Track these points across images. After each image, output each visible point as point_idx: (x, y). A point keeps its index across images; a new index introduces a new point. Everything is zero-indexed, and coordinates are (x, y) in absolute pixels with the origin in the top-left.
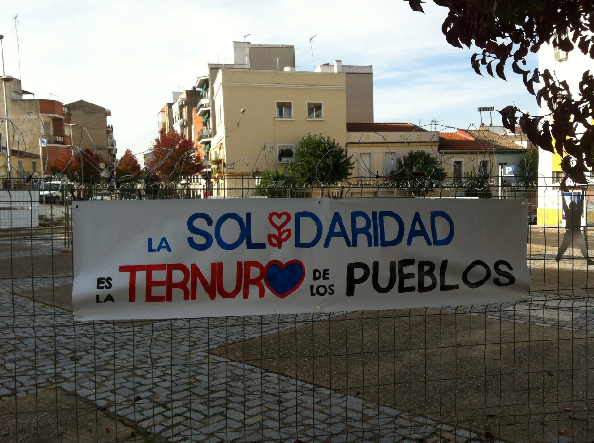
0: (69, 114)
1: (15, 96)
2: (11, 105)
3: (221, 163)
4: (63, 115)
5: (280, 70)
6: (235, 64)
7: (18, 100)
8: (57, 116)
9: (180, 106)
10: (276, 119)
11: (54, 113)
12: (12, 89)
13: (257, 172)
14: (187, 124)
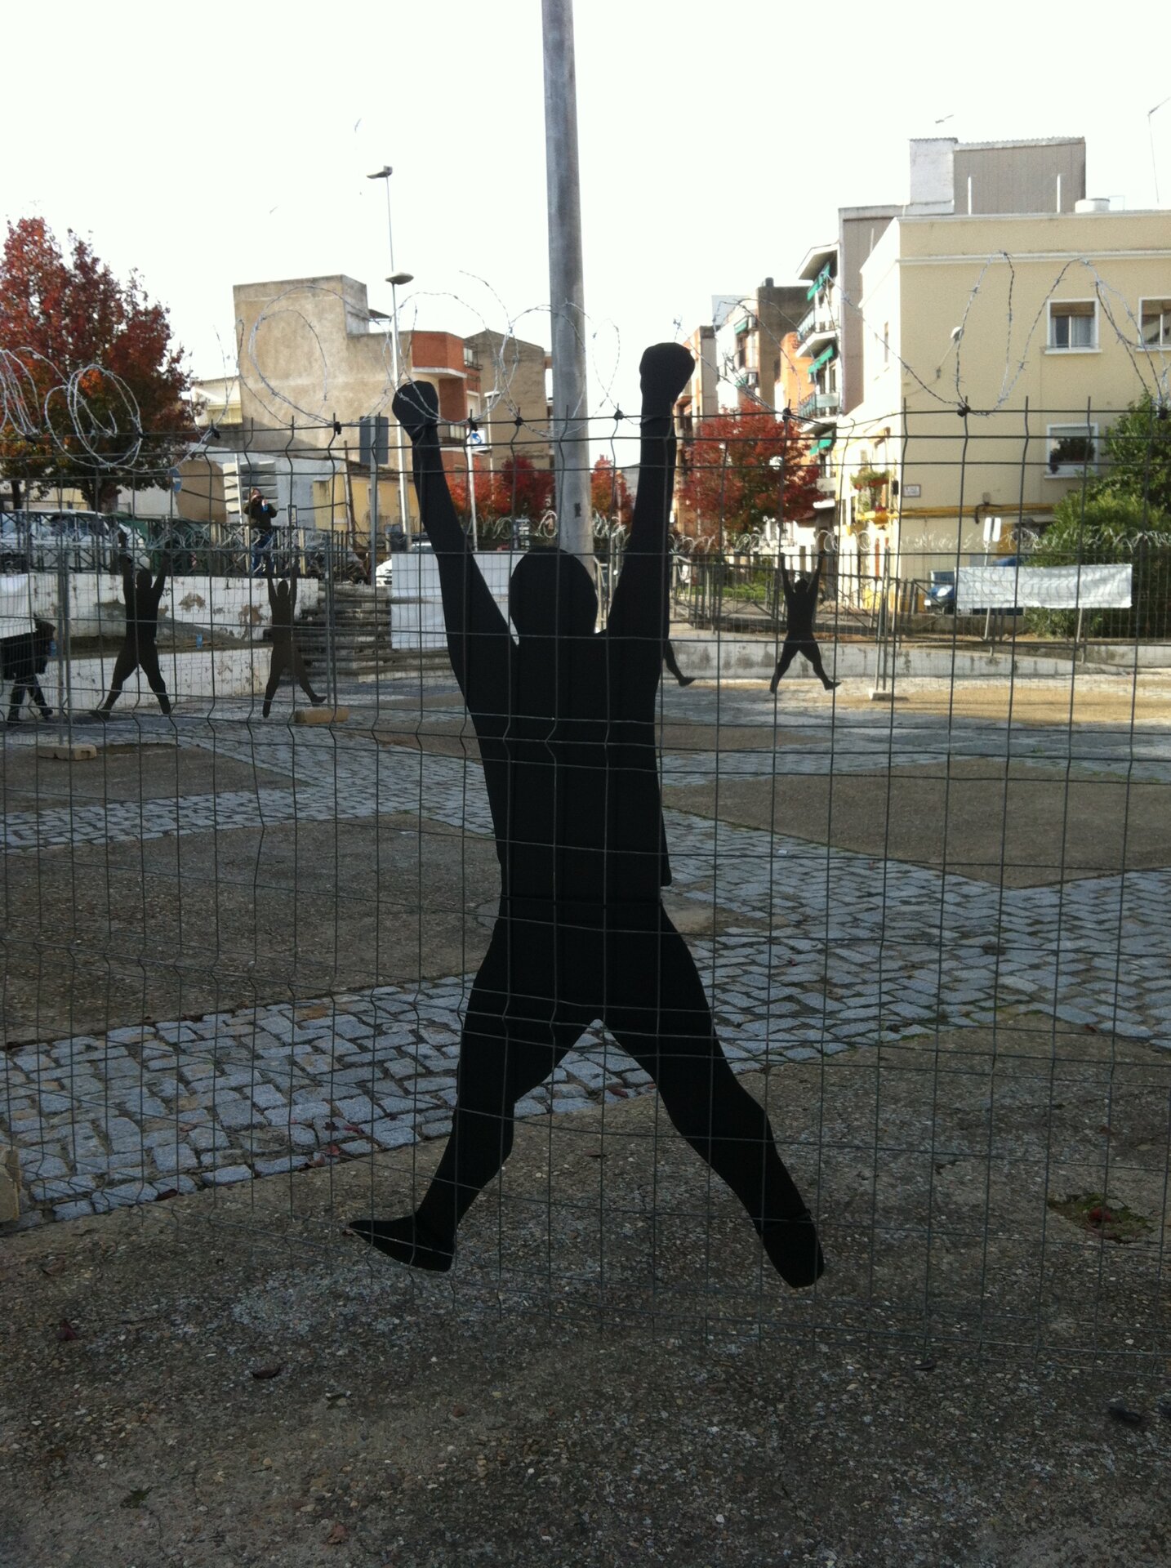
0: (475, 368)
1: (354, 325)
2: (348, 349)
3: (887, 482)
4: (464, 369)
5: (1064, 211)
6: (912, 204)
7: (362, 336)
8: (452, 372)
9: (738, 334)
10: (1047, 352)
11: (445, 366)
12: (349, 308)
13: (987, 504)
14: (757, 381)
